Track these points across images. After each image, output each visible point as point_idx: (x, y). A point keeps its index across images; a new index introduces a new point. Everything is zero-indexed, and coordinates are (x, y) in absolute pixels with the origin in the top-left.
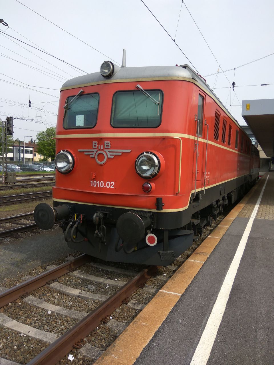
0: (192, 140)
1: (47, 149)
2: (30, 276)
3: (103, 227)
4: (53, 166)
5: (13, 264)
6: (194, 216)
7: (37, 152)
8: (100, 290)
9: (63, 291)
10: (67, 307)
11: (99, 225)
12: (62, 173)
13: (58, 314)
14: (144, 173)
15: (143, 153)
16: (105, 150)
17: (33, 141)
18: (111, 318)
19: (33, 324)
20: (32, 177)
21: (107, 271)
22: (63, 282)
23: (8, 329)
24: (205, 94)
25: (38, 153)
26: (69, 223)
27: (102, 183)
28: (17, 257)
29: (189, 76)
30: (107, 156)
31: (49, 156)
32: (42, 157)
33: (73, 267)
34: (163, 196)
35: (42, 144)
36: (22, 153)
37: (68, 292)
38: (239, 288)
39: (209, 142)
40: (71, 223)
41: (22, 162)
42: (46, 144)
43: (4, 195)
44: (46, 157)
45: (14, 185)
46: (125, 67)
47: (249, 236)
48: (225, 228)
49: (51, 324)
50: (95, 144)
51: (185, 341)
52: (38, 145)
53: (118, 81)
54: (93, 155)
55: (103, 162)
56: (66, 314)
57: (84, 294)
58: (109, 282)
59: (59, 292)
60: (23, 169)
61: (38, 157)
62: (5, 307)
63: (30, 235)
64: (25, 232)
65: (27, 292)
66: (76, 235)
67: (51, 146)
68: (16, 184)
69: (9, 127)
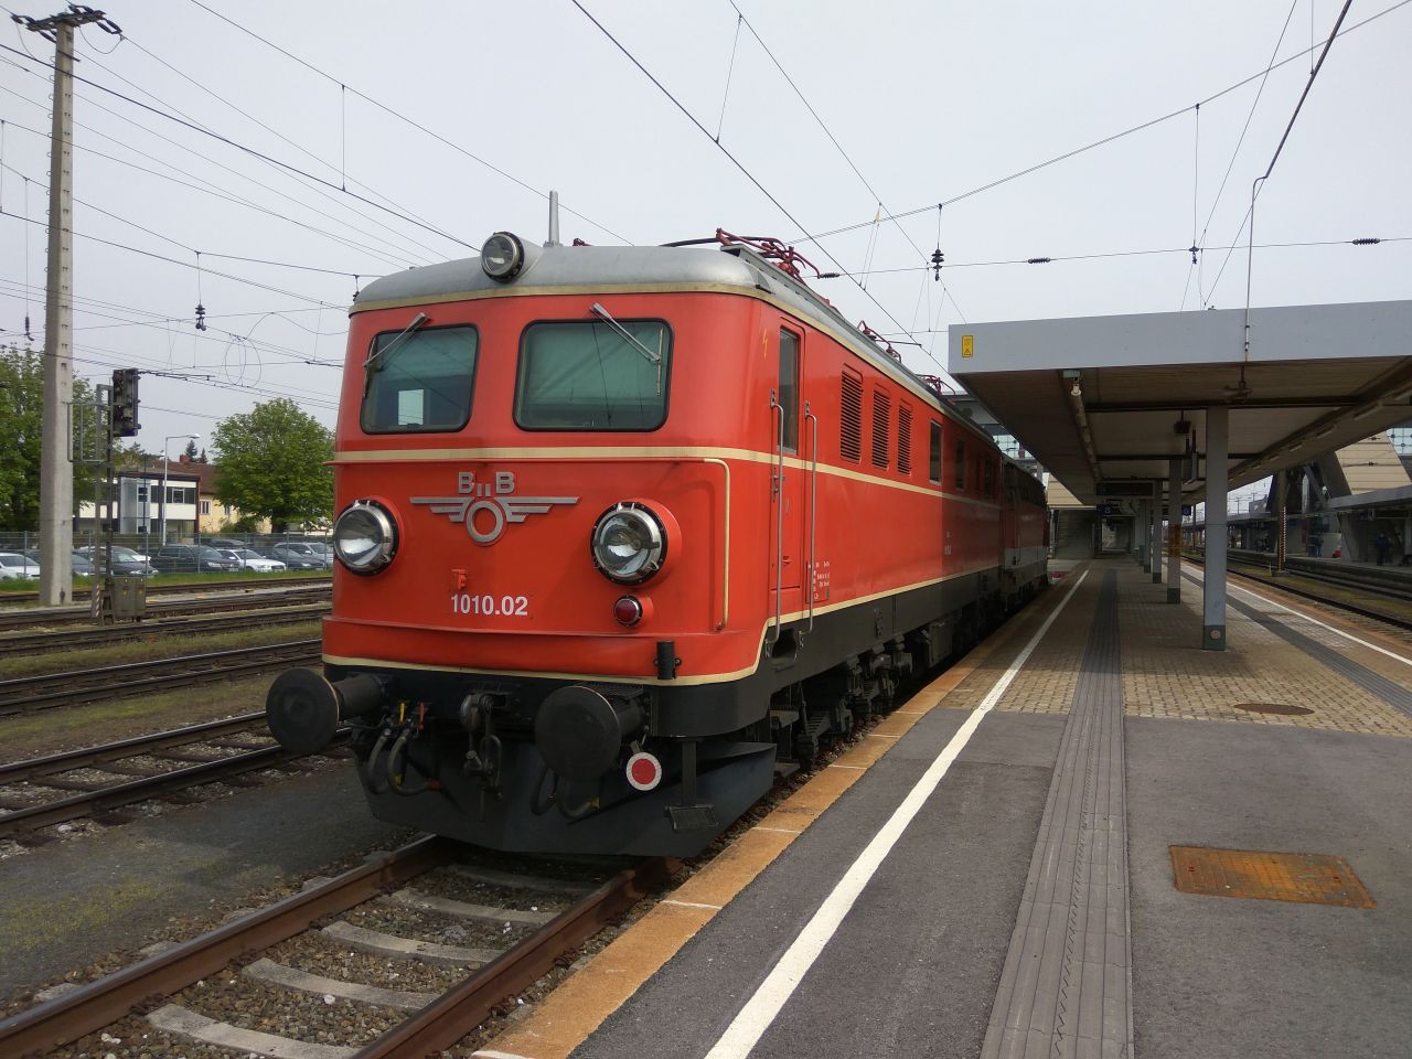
0: (763, 465)
1: (258, 484)
2: (251, 910)
3: (493, 742)
4: (281, 552)
5: (190, 877)
6: (778, 700)
7: (215, 496)
8: (484, 938)
9: (364, 946)
10: (383, 985)
11: (479, 733)
12: (359, 573)
13: (356, 1003)
14: (619, 568)
15: (614, 508)
16: (498, 499)
17: (195, 453)
18: (520, 1001)
19: (282, 1030)
20: (202, 596)
21: (507, 888)
22: (362, 923)
23: (208, 1045)
24: (803, 325)
25: (218, 502)
26: (380, 732)
27: (488, 600)
28: (201, 857)
29: (746, 279)
30: (505, 517)
31: (263, 512)
32: (234, 516)
33: (391, 879)
34: (677, 635)
35: (237, 466)
36: (153, 501)
37: (380, 946)
38: (885, 885)
39: (822, 468)
40: (387, 733)
41: (156, 540)
42: (253, 464)
43: (108, 663)
44: (249, 515)
45: (135, 624)
46: (558, 243)
47: (954, 761)
48: (888, 741)
49: (337, 1027)
50: (465, 479)
51: (717, 996)
52: (218, 469)
53: (537, 291)
54: (458, 513)
55: (491, 537)
56: (382, 1002)
57: (432, 950)
58: (510, 917)
59: (352, 948)
60: (165, 562)
61: (217, 516)
62: (187, 992)
63: (231, 793)
64: (211, 783)
65: (252, 950)
66: (403, 772)
67: (272, 471)
68: (144, 621)
69: (123, 408)
